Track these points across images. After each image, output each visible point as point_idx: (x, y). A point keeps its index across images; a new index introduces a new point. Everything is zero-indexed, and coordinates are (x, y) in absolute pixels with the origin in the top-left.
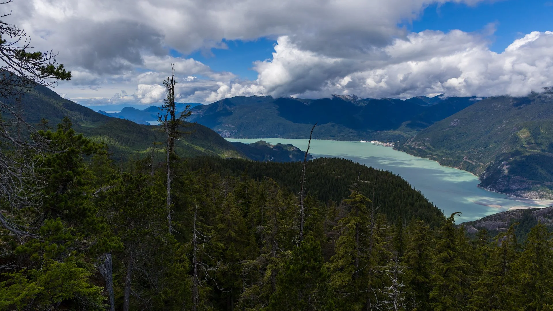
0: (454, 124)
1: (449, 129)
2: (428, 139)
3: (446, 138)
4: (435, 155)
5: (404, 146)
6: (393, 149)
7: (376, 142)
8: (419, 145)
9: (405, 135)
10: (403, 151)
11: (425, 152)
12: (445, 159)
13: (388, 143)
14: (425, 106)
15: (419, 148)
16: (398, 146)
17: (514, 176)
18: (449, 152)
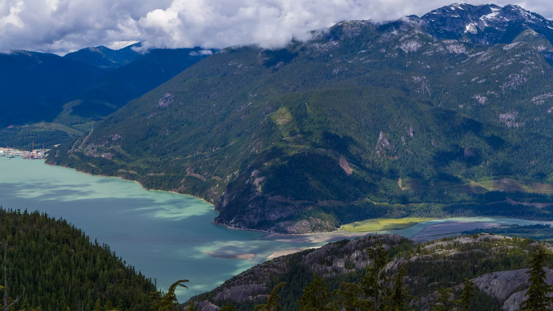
0: (165, 103)
1: (155, 113)
2: (116, 137)
3: (151, 133)
4: (133, 168)
5: (70, 154)
6: (46, 162)
7: (6, 150)
8: (100, 151)
9: (70, 131)
10: (67, 167)
11: (112, 163)
12: (151, 174)
13: (34, 152)
14: (106, 67)
15: (100, 158)
16: (57, 156)
17: (272, 196)
18: (159, 160)
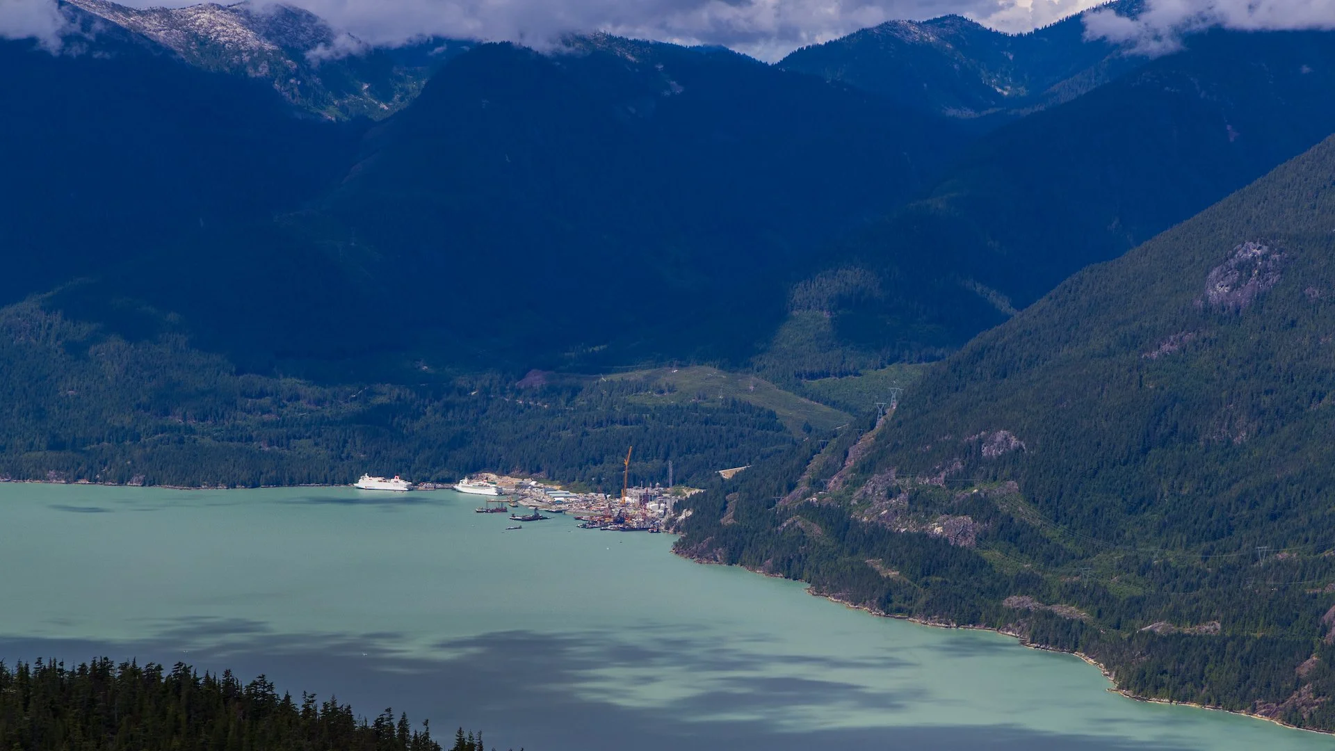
0: (1235, 286)
1: (1189, 337)
2: (1000, 442)
3: (1163, 430)
4: (1072, 594)
5: (786, 514)
6: (681, 548)
7: (509, 483)
8: (922, 503)
9: (792, 409)
10: (772, 572)
11: (976, 566)
12: (1159, 627)
13: (631, 497)
14: (968, 113)
15: (924, 537)
16: (727, 520)
18: (1196, 559)
